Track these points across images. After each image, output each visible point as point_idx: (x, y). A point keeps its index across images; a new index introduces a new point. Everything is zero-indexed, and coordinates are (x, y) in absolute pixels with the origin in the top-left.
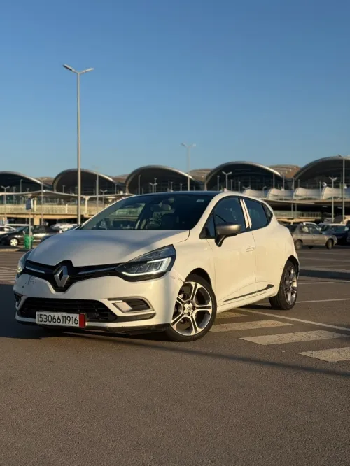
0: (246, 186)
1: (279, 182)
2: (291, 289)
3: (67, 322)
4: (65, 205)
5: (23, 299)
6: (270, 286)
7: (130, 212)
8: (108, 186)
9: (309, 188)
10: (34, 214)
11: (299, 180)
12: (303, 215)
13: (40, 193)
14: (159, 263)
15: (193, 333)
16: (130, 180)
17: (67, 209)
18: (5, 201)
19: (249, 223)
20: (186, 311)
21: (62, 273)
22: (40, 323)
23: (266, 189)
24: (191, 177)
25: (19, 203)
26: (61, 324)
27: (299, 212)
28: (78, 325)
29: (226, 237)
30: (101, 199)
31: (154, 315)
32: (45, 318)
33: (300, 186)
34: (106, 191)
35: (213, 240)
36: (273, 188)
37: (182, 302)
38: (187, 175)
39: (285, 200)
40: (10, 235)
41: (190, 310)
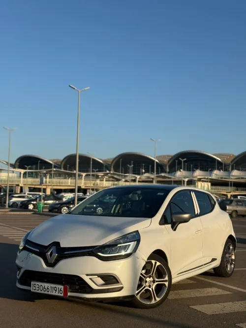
0: (197, 169)
1: (220, 166)
2: (230, 261)
3: (54, 291)
4: (68, 179)
5: (22, 271)
6: (214, 260)
7: (114, 185)
8: (99, 166)
9: (242, 170)
10: (46, 185)
11: (235, 165)
12: (237, 190)
13: (51, 171)
14: (127, 245)
15: (153, 302)
16: (114, 162)
17: (69, 182)
18: (27, 175)
19: (197, 210)
20: (147, 284)
21: (52, 251)
22: (34, 291)
23: (210, 171)
24: (157, 161)
25: (37, 178)
26: (49, 293)
27: (235, 188)
28: (62, 295)
29: (179, 224)
30: (93, 175)
31: (122, 288)
32: (37, 287)
33: (236, 169)
34: (97, 170)
35: (170, 225)
36: (215, 169)
37: (145, 277)
38: (154, 159)
39: (225, 178)
40: (28, 201)
41: (150, 283)
